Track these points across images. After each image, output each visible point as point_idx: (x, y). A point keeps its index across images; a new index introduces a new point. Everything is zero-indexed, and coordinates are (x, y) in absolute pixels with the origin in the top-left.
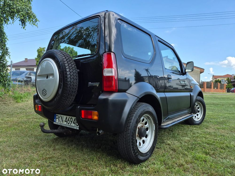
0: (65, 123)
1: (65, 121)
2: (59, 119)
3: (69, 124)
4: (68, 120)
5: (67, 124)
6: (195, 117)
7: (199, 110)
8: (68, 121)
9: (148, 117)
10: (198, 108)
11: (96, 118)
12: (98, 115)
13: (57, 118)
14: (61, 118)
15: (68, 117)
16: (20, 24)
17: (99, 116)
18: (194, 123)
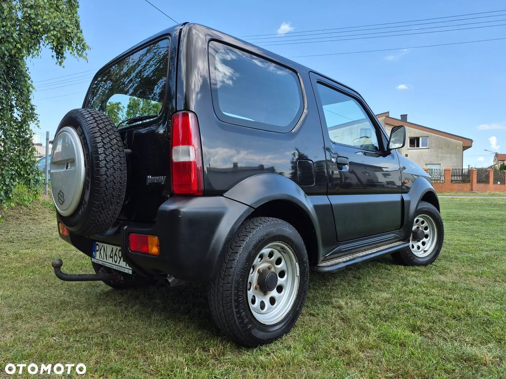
0: (110, 260)
1: (111, 257)
2: (100, 253)
3: (116, 262)
4: (115, 254)
5: (114, 263)
6: (419, 248)
7: (426, 232)
8: (116, 256)
9: (283, 248)
10: (426, 228)
11: (155, 250)
12: (159, 244)
13: (98, 251)
14: (104, 250)
15: (115, 247)
16: (53, 56)
17: (160, 246)
18: (415, 260)
